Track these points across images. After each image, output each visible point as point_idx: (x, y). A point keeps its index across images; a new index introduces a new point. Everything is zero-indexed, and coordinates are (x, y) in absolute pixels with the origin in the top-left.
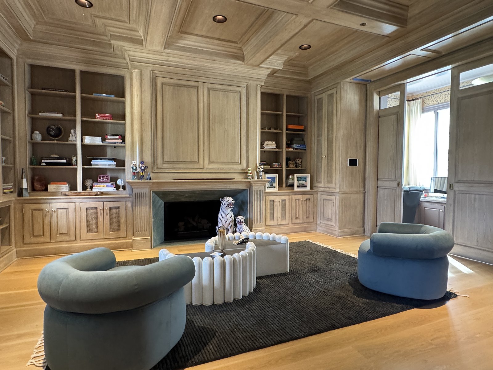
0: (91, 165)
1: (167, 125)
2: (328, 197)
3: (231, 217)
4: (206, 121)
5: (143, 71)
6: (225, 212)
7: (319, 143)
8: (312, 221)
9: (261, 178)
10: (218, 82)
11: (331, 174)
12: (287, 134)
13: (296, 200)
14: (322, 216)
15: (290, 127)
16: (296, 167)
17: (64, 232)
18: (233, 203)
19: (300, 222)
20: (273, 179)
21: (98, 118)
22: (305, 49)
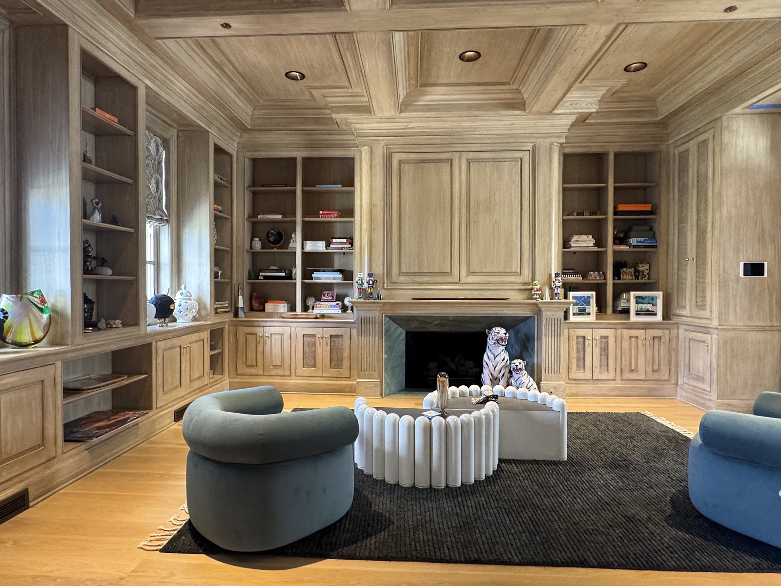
0: (312, 278)
1: (406, 221)
2: (699, 336)
3: (503, 360)
4: (464, 210)
5: (374, 149)
6: (494, 351)
7: (682, 234)
8: (667, 377)
9: (557, 298)
10: (484, 149)
11: (704, 290)
12: (615, 220)
13: (630, 337)
14: (687, 370)
15: (621, 208)
16: (637, 277)
17: (278, 364)
18: (505, 338)
19: (639, 378)
20: (587, 301)
21: (323, 217)
22: (637, 70)
